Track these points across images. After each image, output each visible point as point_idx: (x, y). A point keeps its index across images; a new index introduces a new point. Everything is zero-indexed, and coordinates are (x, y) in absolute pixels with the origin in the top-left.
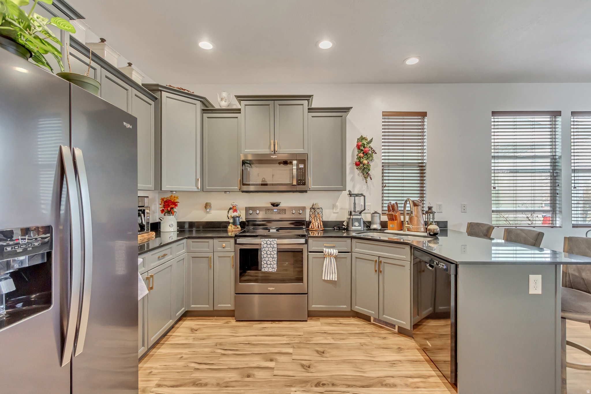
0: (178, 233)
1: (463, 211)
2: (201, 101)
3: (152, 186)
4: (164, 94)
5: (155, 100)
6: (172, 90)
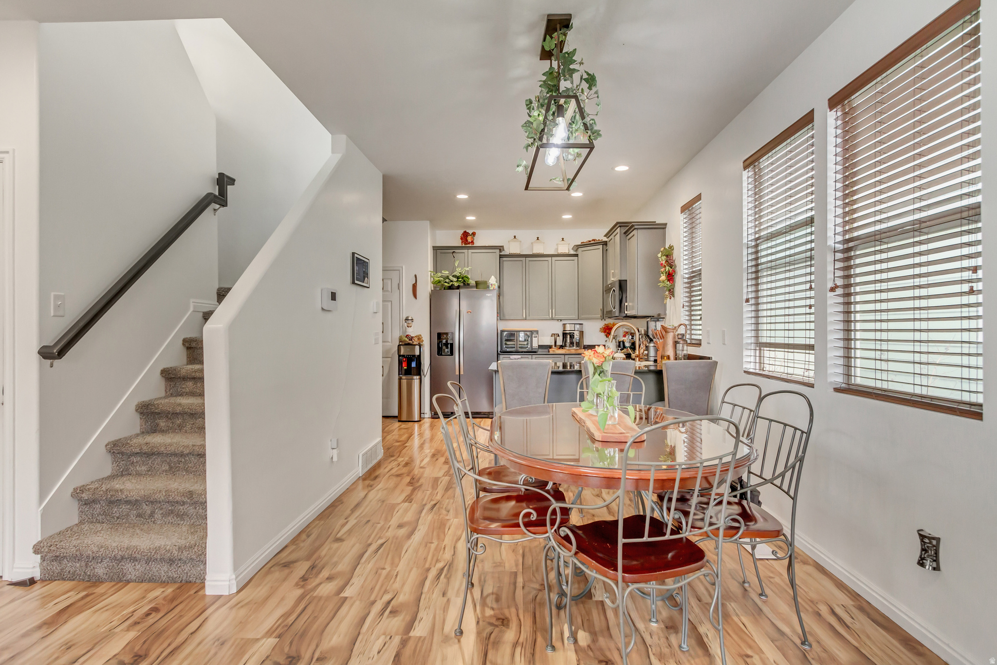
2: (603, 245)
3: (575, 316)
4: (580, 250)
5: (577, 255)
6: (583, 245)
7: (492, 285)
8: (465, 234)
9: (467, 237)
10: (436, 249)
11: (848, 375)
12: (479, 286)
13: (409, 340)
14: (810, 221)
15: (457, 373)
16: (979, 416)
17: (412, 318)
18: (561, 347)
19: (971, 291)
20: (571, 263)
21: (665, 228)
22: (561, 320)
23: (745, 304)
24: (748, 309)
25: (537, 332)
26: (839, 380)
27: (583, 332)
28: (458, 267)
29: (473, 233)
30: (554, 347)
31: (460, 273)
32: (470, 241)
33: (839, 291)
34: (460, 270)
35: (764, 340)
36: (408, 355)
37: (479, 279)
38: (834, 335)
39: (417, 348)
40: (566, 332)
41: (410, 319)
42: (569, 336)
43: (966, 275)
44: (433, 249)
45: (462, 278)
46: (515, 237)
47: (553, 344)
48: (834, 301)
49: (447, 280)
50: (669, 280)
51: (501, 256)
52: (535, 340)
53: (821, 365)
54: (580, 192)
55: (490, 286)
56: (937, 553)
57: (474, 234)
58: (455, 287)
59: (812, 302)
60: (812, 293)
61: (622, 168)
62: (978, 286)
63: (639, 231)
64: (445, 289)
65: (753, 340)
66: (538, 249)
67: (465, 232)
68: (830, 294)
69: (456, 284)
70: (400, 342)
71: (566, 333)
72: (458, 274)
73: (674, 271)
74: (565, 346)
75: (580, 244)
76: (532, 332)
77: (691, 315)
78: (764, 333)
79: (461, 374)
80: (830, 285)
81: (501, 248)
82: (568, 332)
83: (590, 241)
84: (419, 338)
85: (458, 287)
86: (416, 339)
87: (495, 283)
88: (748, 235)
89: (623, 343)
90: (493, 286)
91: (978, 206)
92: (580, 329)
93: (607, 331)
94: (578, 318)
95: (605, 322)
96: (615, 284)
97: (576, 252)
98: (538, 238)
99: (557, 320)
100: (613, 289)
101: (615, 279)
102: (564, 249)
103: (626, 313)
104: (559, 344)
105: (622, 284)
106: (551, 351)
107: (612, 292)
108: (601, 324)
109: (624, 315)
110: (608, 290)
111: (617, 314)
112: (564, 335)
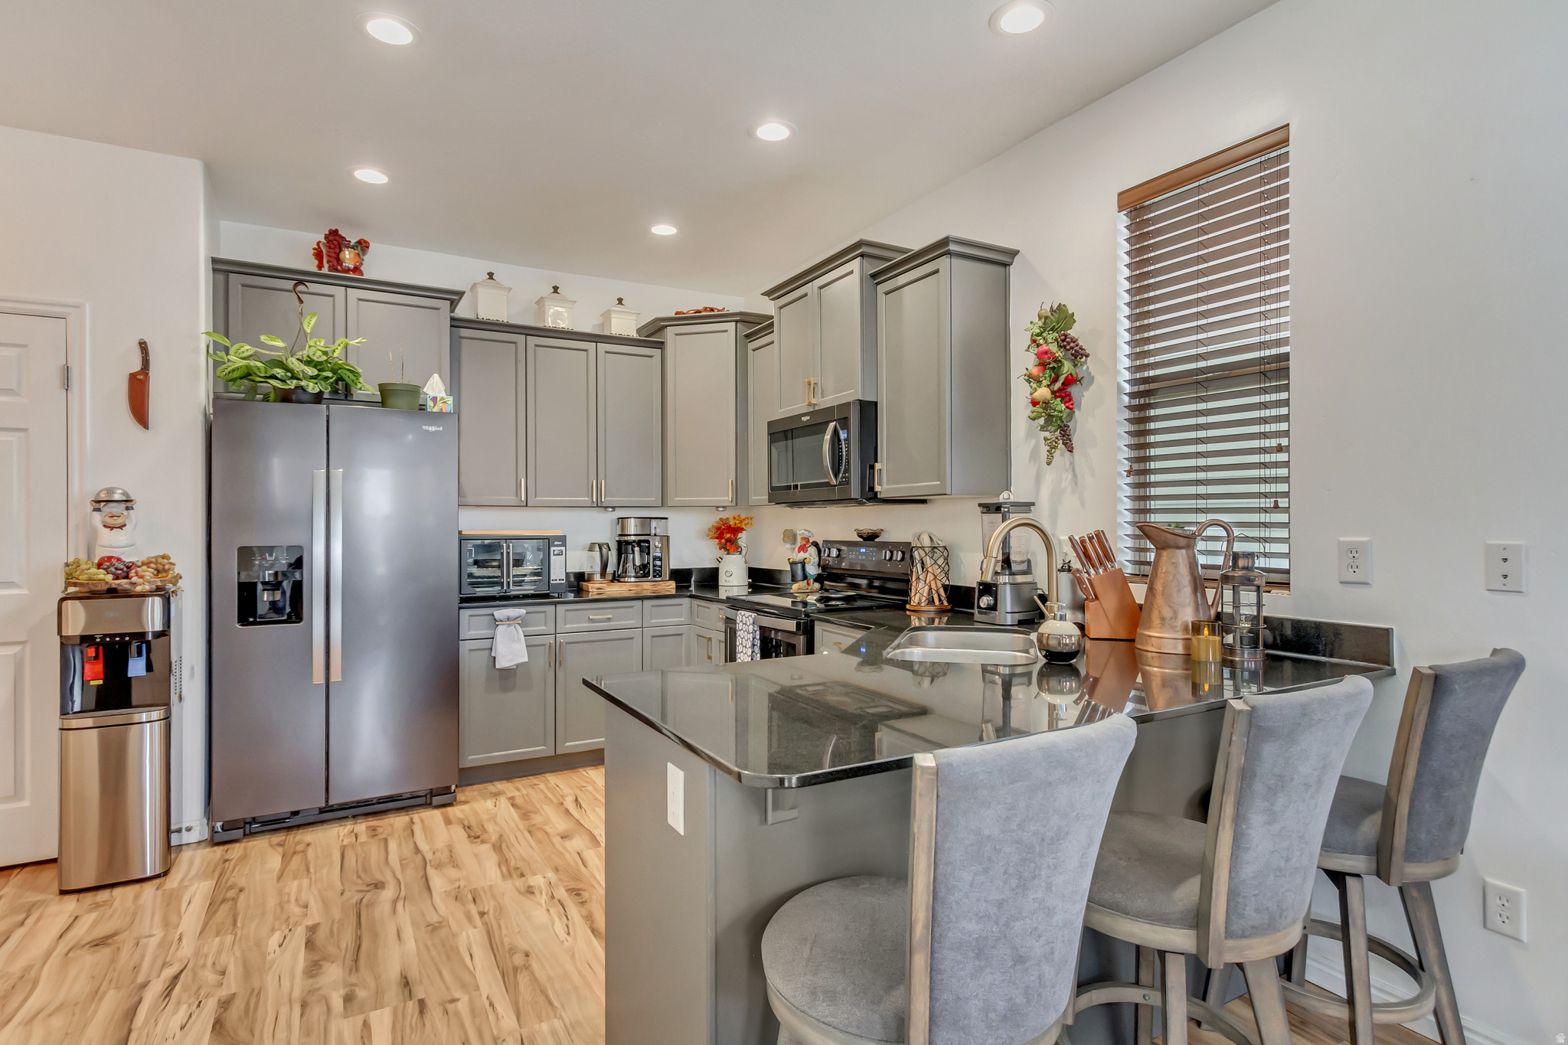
0: (750, 590)
1: (1499, 583)
2: (737, 321)
3: (655, 499)
4: (670, 331)
5: (660, 345)
6: (681, 319)
7: (434, 399)
8: (335, 241)
9: (341, 250)
10: (222, 268)
12: (390, 401)
13: (117, 578)
15: (319, 678)
17: (125, 493)
18: (616, 578)
20: (643, 365)
21: (1008, 264)
22: (614, 508)
25: (563, 540)
27: (668, 537)
28: (314, 334)
29: (359, 242)
30: (597, 577)
31: (325, 353)
32: (352, 266)
34: (322, 344)
36: (112, 635)
37: (393, 378)
39: (155, 605)
40: (629, 538)
41: (117, 497)
42: (637, 549)
44: (214, 270)
45: (334, 371)
46: (490, 275)
47: (598, 568)
49: (279, 372)
50: (1061, 397)
51: (456, 323)
52: (557, 563)
55: (430, 403)
57: (363, 246)
58: (304, 397)
63: (956, 261)
64: (266, 399)
66: (558, 316)
67: (334, 233)
69: (312, 387)
70: (68, 584)
71: (628, 543)
72: (319, 357)
74: (624, 575)
75: (673, 315)
76: (549, 541)
79: (333, 679)
81: (453, 297)
82: (633, 538)
83: (700, 311)
84: (161, 566)
85: (318, 398)
86: (148, 573)
87: (443, 394)
89: (803, 564)
90: (439, 405)
92: (659, 532)
93: (727, 535)
94: (663, 504)
95: (725, 515)
96: (839, 415)
97: (653, 336)
98: (556, 289)
99: (606, 507)
100: (832, 425)
101: (830, 399)
102: (625, 325)
103: (877, 488)
104: (610, 570)
105: (868, 410)
106: (593, 588)
107: (828, 437)
108: (712, 519)
109: (871, 496)
110: (783, 433)
111: (855, 492)
112: (623, 546)
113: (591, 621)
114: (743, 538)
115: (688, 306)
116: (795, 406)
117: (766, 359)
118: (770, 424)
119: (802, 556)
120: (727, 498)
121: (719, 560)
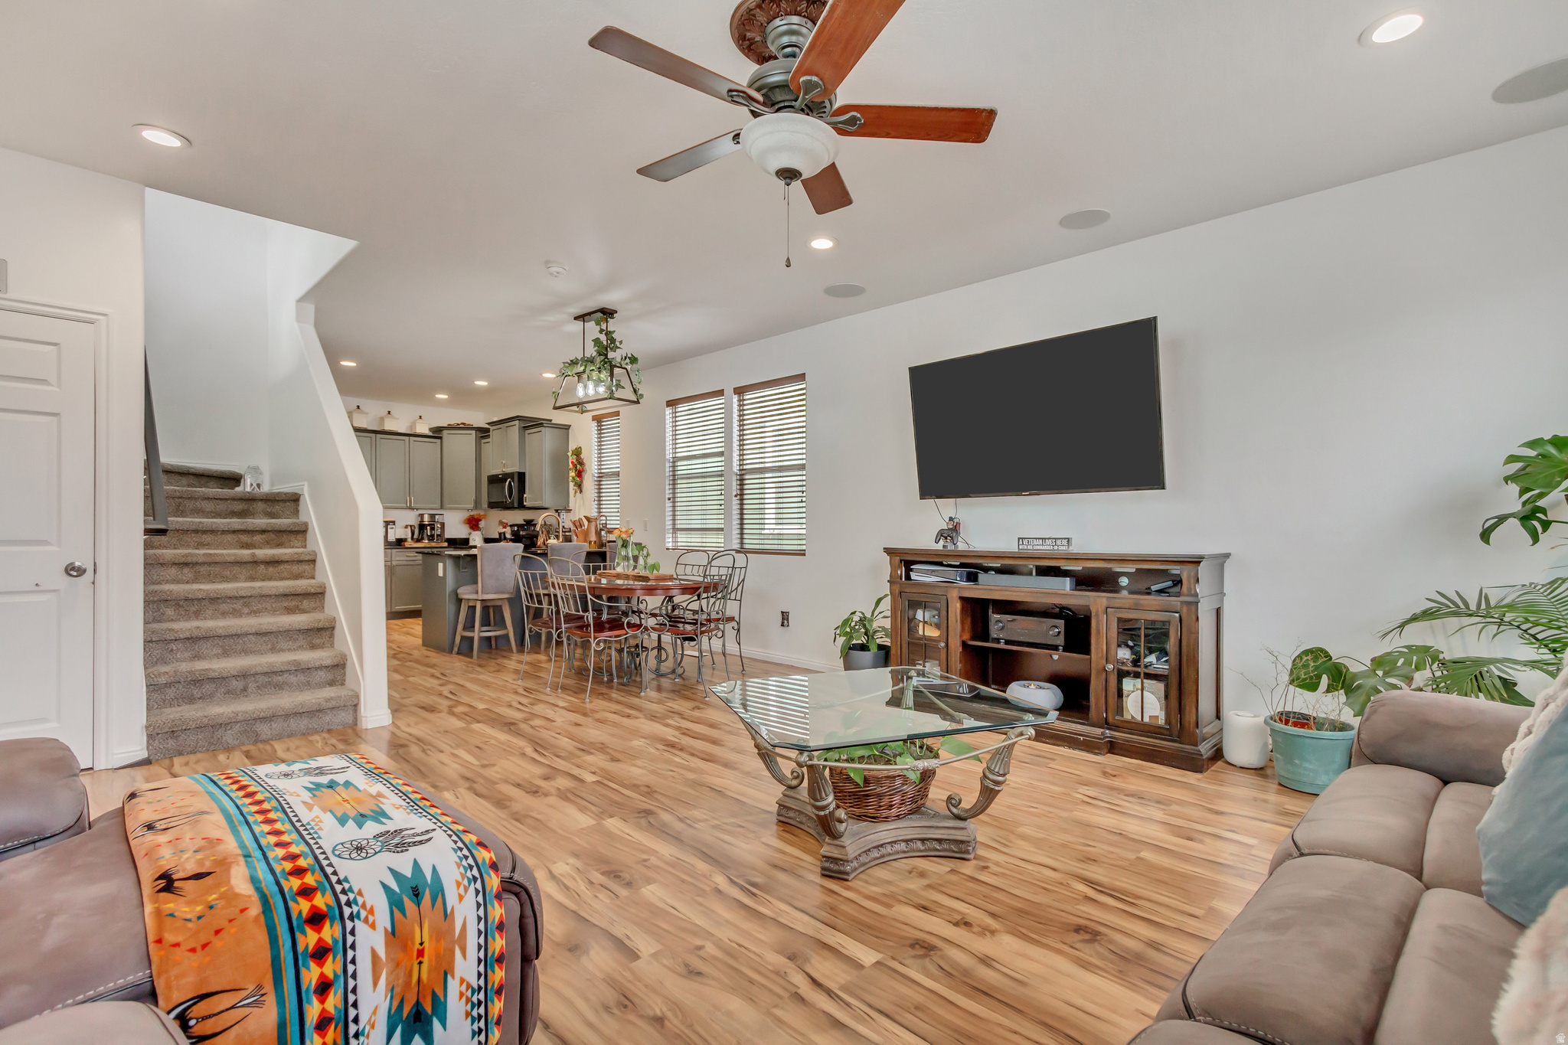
2: (476, 430)
3: (438, 505)
4: (445, 432)
5: (440, 438)
6: (450, 427)
11: (742, 543)
14: (721, 454)
16: (804, 555)
18: (418, 541)
19: (802, 501)
20: (432, 446)
21: (568, 429)
22: (417, 509)
23: (667, 501)
24: (669, 504)
25: (392, 522)
26: (737, 546)
27: (444, 523)
30: (409, 540)
33: (738, 497)
35: (679, 526)
38: (736, 522)
40: (425, 523)
42: (429, 528)
43: (800, 494)
46: (358, 407)
47: (410, 535)
48: (735, 501)
50: (578, 477)
52: (390, 532)
53: (727, 539)
54: (486, 381)
56: (788, 619)
59: (723, 502)
60: (723, 497)
61: (548, 375)
62: (804, 499)
63: (547, 428)
65: (671, 527)
66: (389, 426)
68: (734, 498)
71: (424, 525)
73: (583, 470)
74: (423, 539)
75: (446, 426)
76: (387, 522)
77: (600, 508)
78: (679, 522)
80: (735, 493)
82: (427, 523)
83: (458, 424)
88: (669, 455)
89: (504, 533)
91: (804, 465)
92: (440, 521)
93: (473, 523)
94: (442, 507)
95: (472, 513)
96: (511, 475)
97: (437, 433)
98: (389, 412)
99: (414, 509)
100: (509, 480)
101: (508, 470)
102: (423, 429)
103: (525, 504)
104: (416, 536)
105: (521, 476)
106: (407, 545)
107: (507, 483)
108: (466, 515)
109: (521, 506)
110: (494, 480)
111: (516, 505)
112: (422, 527)
113: (407, 556)
114: (482, 524)
115: (453, 422)
116: (497, 471)
117: (490, 447)
118: (488, 477)
119: (504, 530)
120: (471, 506)
121: (470, 534)
